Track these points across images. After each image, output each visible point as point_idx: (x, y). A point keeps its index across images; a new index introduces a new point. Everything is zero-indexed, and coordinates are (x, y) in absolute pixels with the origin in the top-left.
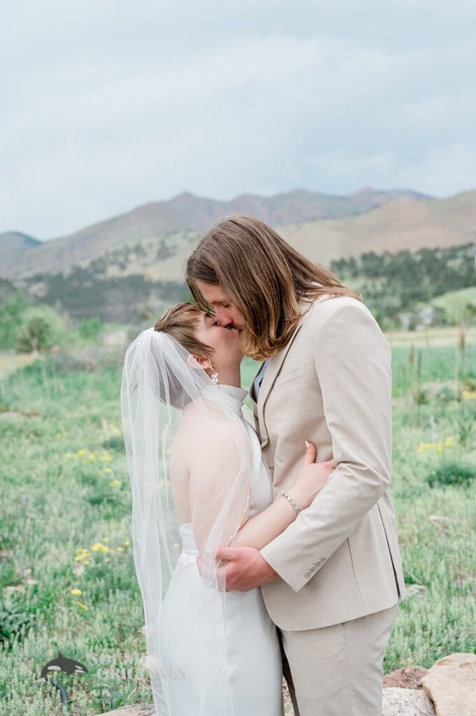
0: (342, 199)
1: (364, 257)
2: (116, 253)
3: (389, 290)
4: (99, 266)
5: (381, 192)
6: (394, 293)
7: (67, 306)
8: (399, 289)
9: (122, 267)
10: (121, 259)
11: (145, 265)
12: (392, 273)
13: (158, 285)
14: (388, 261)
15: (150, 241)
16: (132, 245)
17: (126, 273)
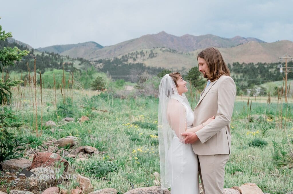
0: (228, 39)
1: (234, 64)
2: (132, 54)
3: (243, 79)
4: (125, 58)
5: (244, 38)
6: (245, 80)
7: (111, 73)
8: (248, 79)
9: (134, 60)
10: (134, 56)
11: (144, 60)
12: (245, 72)
13: (149, 68)
14: (244, 66)
15: (147, 50)
16: (139, 51)
17: (136, 62)
